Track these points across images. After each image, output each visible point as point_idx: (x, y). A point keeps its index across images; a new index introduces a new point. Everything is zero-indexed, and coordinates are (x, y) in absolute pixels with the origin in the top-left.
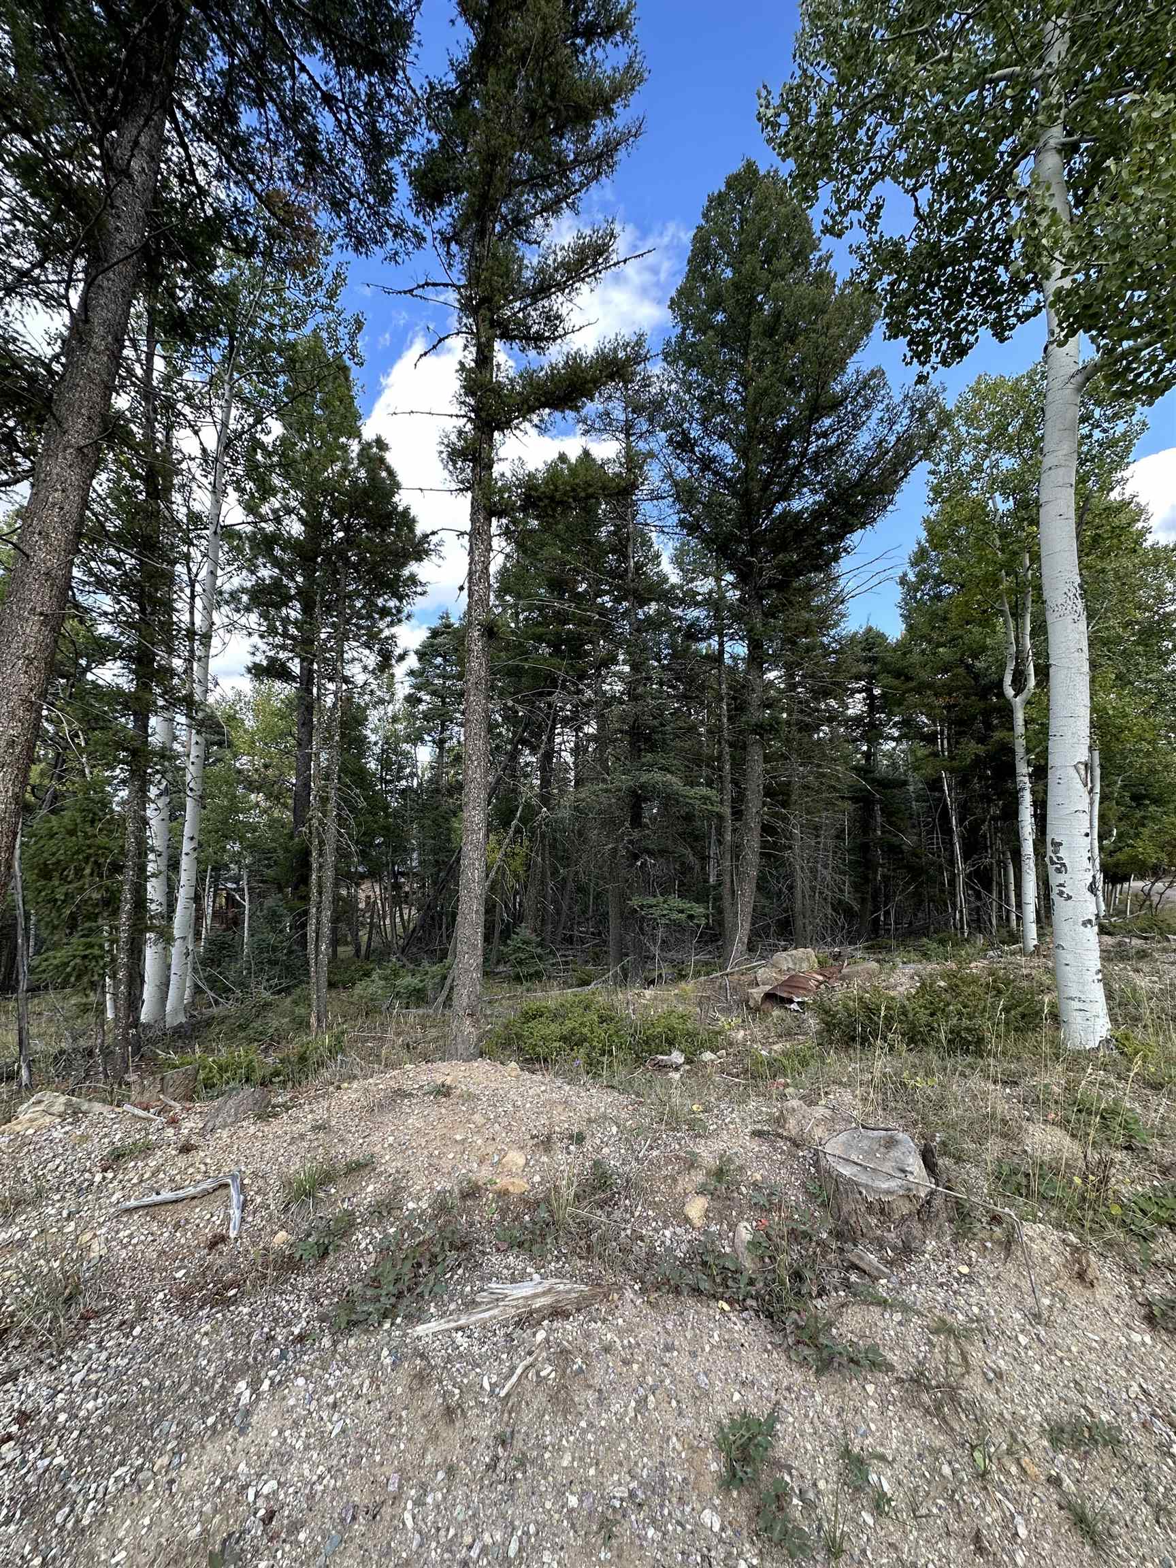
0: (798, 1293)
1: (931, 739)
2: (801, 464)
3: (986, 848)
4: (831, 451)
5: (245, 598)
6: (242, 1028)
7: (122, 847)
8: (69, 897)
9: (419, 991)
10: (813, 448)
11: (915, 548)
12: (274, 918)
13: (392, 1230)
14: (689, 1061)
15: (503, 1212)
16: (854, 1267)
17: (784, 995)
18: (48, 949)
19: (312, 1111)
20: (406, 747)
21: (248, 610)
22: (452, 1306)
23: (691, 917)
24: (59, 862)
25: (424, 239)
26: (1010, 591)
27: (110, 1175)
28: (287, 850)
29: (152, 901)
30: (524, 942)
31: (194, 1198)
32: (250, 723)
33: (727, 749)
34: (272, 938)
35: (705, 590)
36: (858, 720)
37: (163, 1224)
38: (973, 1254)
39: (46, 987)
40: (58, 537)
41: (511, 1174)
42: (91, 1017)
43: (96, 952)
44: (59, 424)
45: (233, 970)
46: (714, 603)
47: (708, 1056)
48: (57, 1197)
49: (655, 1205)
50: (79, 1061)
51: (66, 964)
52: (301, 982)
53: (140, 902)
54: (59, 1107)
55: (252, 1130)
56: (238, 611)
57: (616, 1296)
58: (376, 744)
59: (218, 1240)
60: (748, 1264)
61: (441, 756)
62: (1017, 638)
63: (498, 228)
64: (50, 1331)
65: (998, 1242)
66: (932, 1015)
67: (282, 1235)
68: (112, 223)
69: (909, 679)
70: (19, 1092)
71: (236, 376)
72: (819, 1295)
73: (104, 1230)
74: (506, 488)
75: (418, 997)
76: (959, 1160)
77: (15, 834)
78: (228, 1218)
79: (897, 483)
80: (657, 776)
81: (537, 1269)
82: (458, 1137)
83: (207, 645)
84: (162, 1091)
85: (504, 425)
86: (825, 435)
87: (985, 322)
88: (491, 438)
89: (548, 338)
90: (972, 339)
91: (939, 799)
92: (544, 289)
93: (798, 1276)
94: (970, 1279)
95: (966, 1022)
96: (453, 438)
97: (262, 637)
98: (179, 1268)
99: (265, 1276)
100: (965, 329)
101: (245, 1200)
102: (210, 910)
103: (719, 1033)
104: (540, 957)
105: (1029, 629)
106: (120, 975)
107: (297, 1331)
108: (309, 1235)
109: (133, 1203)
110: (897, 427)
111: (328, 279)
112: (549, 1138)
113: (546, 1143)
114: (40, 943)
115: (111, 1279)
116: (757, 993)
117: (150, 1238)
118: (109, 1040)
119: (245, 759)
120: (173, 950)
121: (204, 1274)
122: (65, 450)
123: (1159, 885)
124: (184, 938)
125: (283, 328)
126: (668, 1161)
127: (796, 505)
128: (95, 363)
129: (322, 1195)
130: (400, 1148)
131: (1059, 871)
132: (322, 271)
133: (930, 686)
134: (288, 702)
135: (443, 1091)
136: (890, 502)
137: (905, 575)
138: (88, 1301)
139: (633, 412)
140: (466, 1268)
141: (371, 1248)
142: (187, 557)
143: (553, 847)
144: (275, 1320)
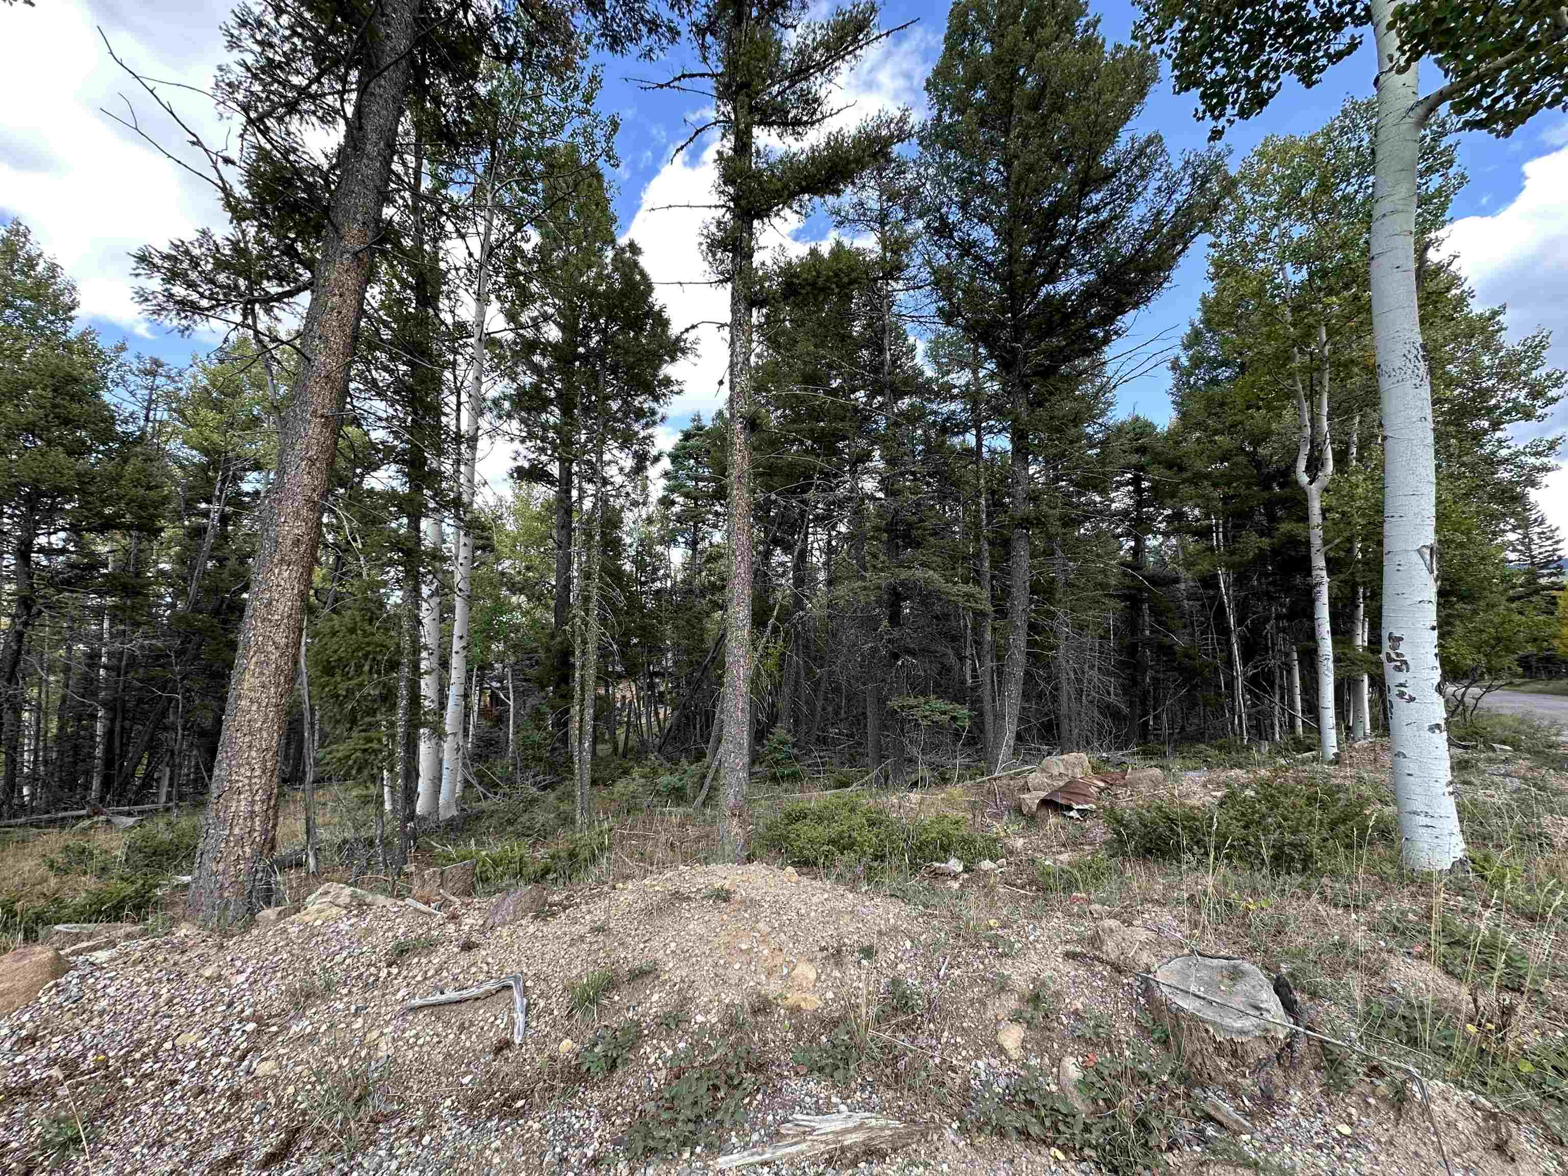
0: (1146, 1144)
1: (1204, 533)
2: (1069, 242)
3: (1266, 649)
4: (1103, 226)
5: (507, 405)
6: (510, 822)
7: (398, 645)
8: (350, 692)
9: (678, 789)
10: (1082, 225)
11: (1188, 329)
12: (538, 716)
13: (682, 1045)
14: (967, 870)
15: (798, 1030)
16: (1209, 1118)
17: (1063, 802)
18: (331, 743)
19: (589, 912)
20: (659, 548)
21: (509, 416)
22: (755, 1137)
23: (954, 718)
24: (340, 659)
25: (678, 33)
26: (1304, 369)
27: (395, 970)
28: (548, 650)
29: (426, 697)
30: (781, 743)
31: (477, 999)
32: (510, 526)
33: (986, 546)
34: (537, 736)
35: (962, 382)
36: (1125, 513)
37: (447, 1024)
38: (1353, 1111)
39: (330, 779)
40: (337, 341)
41: (800, 988)
42: (371, 809)
43: (375, 745)
44: (337, 231)
45: (500, 767)
46: (972, 395)
47: (987, 864)
48: (345, 991)
49: (965, 1032)
50: (361, 851)
51: (348, 757)
52: (564, 779)
53: (415, 698)
54: (344, 899)
55: (531, 929)
56: (500, 417)
57: (935, 1137)
58: (631, 546)
59: (503, 1046)
60: (1080, 1105)
61: (694, 557)
62: (1312, 420)
63: (755, 13)
64: (341, 1134)
65: (1384, 1099)
66: (1246, 827)
67: (567, 1044)
68: (383, 31)
69: (1181, 469)
70: (307, 879)
71: (497, 185)
72: (1170, 1149)
73: (391, 1028)
74: (767, 277)
75: (678, 795)
76: (1314, 995)
77: (301, 630)
78: (512, 1022)
79: (1174, 258)
80: (919, 573)
81: (844, 1099)
82: (744, 947)
83: (473, 448)
84: (441, 885)
85: (763, 213)
86: (1096, 209)
87: (1289, 66)
88: (751, 227)
89: (806, 123)
90: (1274, 87)
91: (1214, 598)
92: (802, 72)
93: (1142, 1124)
94: (1355, 1142)
95: (1288, 837)
96: (713, 229)
97: (523, 441)
98: (465, 1074)
99: (552, 1088)
100: (1266, 77)
101: (528, 1005)
102: (476, 708)
103: (995, 840)
104: (796, 758)
105: (1325, 410)
106: (398, 769)
107: (590, 1154)
108: (595, 1045)
109: (417, 1002)
110: (1177, 196)
111: (584, 83)
112: (839, 952)
113: (837, 956)
114: (324, 736)
115: (399, 1081)
116: (1031, 800)
117: (436, 1040)
118: (388, 829)
119: (507, 563)
120: (445, 746)
121: (491, 1083)
122: (342, 254)
123: (1475, 691)
124: (455, 734)
125: (542, 134)
126: (973, 983)
127: (1062, 287)
128: (368, 169)
129: (606, 1002)
130: (683, 955)
131: (1398, 669)
132: (578, 75)
133: (1207, 476)
134: (548, 506)
135: (723, 896)
136: (1166, 279)
137: (1177, 359)
138: (376, 1104)
139: (889, 200)
140: (765, 1093)
141: (660, 1062)
142: (454, 364)
143: (806, 647)
144: (566, 1138)
